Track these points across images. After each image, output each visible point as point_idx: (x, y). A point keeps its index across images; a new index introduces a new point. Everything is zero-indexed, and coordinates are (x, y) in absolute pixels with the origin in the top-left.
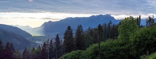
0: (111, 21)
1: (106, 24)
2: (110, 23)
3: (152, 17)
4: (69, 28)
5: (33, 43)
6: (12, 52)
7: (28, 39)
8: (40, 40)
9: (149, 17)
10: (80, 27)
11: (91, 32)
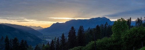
0: (107, 23)
1: (103, 25)
3: (140, 18)
4: (73, 28)
5: (44, 40)
6: (26, 48)
7: (40, 37)
8: (49, 38)
10: (81, 27)
11: (91, 31)
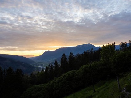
1: (89, 51)
2: (92, 49)
3: (124, 42)
4: (64, 55)
5: (36, 68)
7: (32, 65)
8: (41, 65)
9: (122, 43)
10: (71, 54)
11: (79, 56)
